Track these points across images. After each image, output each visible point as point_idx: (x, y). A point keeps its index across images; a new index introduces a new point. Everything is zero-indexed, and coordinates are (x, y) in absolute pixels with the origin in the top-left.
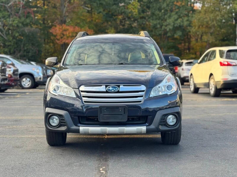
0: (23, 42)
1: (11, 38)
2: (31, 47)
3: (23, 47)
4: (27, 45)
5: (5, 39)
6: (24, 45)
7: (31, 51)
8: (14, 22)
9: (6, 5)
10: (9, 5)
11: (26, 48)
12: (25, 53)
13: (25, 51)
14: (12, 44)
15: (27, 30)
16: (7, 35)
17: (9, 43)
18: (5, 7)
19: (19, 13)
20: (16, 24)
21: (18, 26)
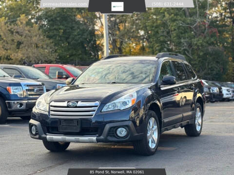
0: (208, 61)
1: (196, 57)
2: (215, 65)
3: (208, 65)
4: (211, 63)
5: (190, 58)
6: (209, 63)
7: (215, 69)
8: (199, 42)
9: (192, 27)
10: (194, 26)
11: (210, 67)
12: (209, 72)
13: (209, 68)
14: (197, 63)
15: (210, 49)
16: (192, 54)
17: (195, 62)
18: (190, 28)
19: (205, 33)
20: (201, 43)
21: (202, 45)
